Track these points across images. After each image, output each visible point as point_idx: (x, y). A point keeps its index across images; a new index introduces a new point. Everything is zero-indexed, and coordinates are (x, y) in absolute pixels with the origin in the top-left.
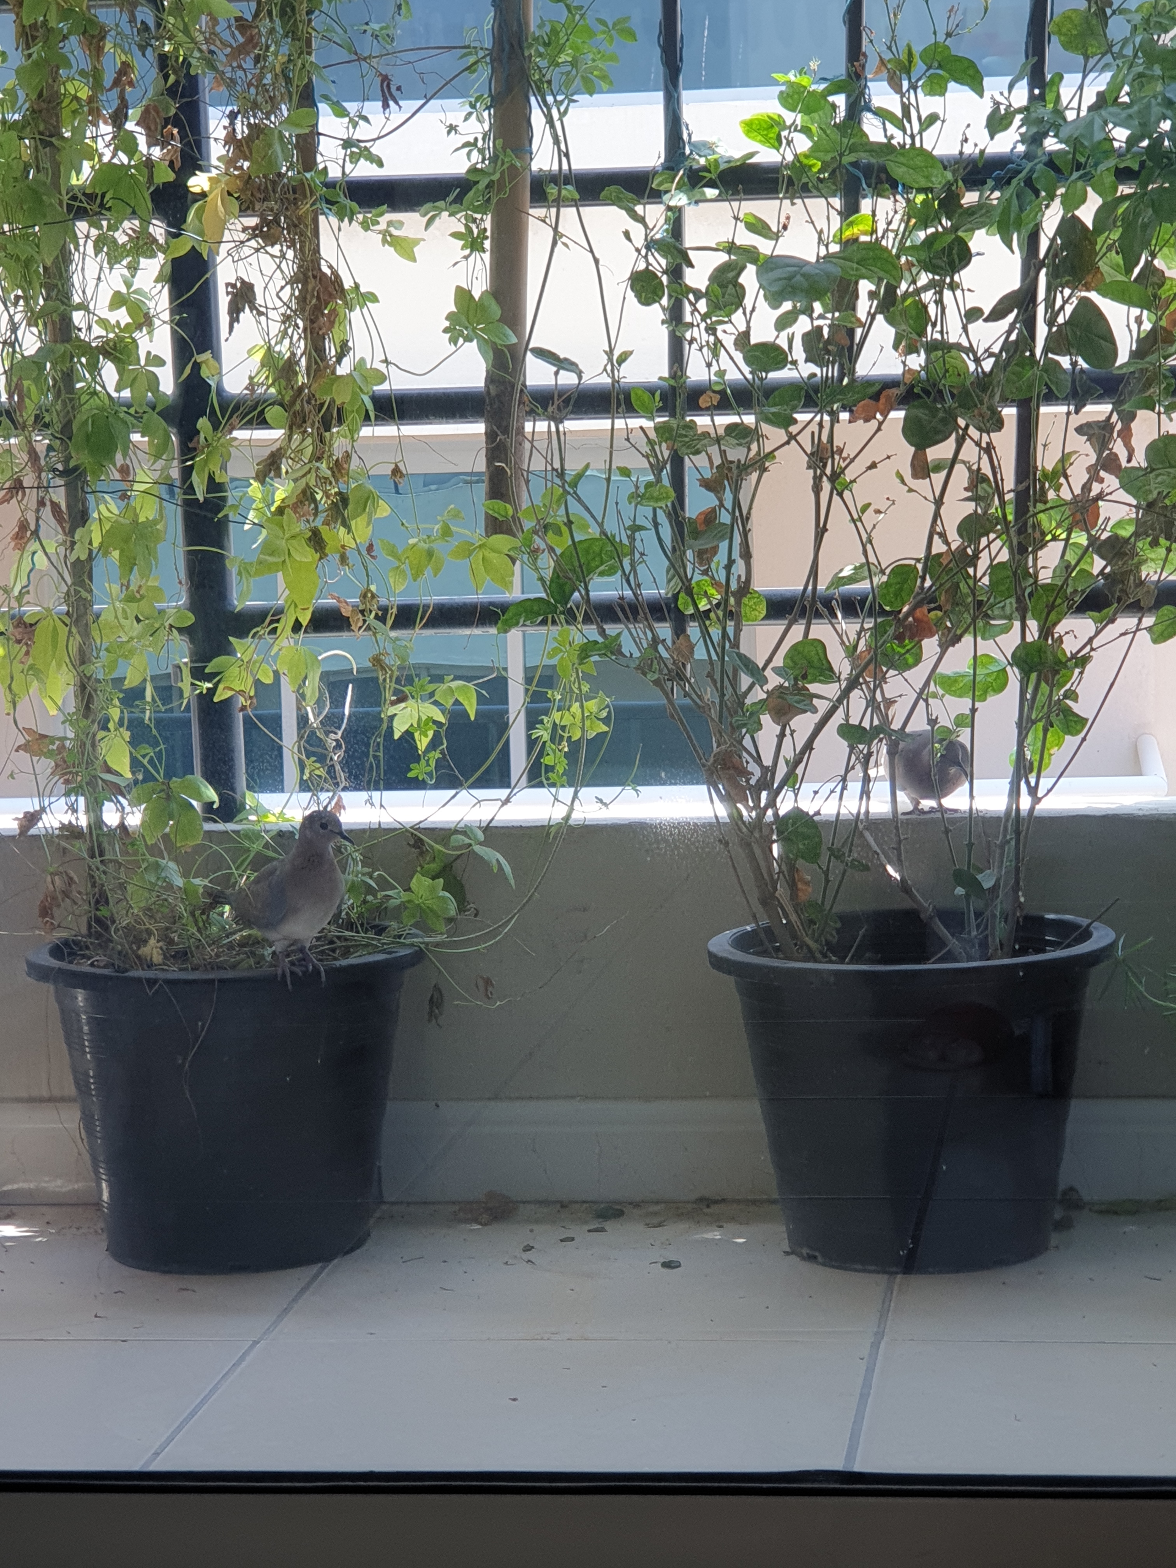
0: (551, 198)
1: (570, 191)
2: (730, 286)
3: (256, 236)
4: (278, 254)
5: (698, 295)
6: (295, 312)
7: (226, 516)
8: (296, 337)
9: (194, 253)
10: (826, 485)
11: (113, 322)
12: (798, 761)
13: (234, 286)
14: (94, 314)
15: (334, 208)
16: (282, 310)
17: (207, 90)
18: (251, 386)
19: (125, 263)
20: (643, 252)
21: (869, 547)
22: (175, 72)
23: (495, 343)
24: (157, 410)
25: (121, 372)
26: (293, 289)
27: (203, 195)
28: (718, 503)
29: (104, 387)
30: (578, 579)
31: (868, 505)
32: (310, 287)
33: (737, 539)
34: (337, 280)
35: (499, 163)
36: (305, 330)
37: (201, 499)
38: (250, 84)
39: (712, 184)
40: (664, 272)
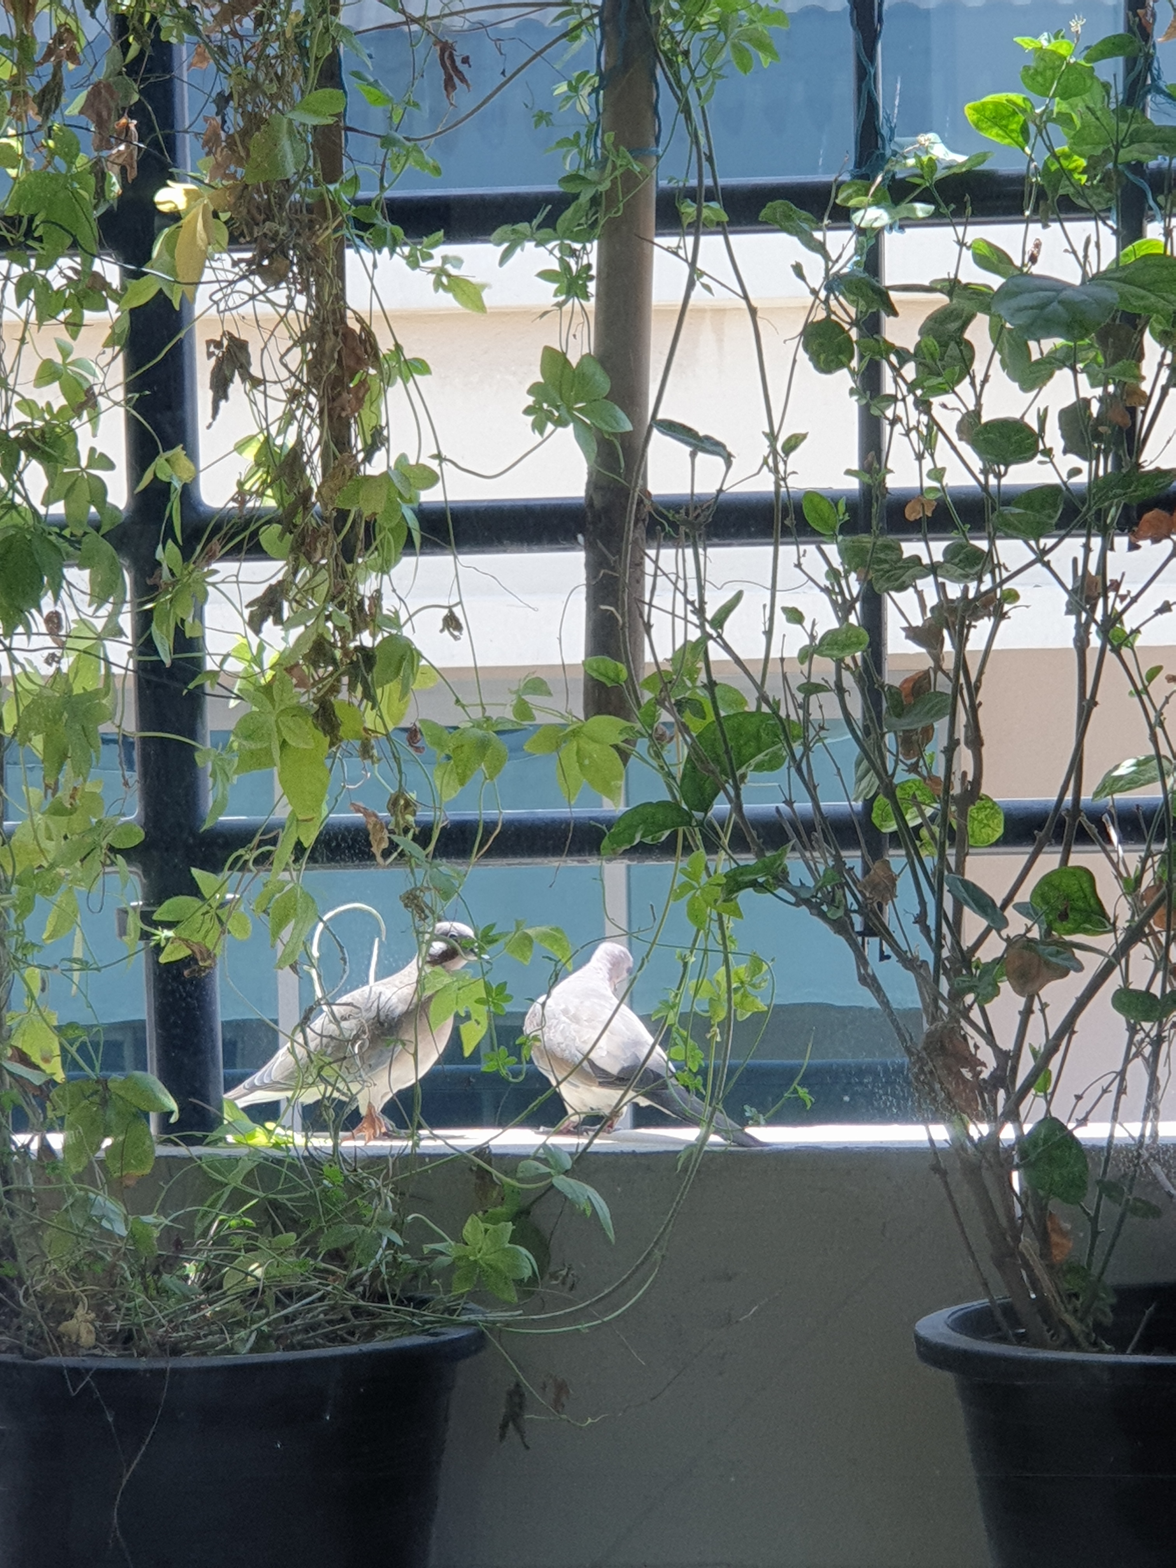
0: (686, 221)
1: (714, 210)
2: (952, 344)
3: (252, 273)
4: (284, 302)
5: (904, 356)
6: (307, 385)
7: (201, 687)
8: (307, 422)
9: (161, 300)
10: (1095, 641)
11: (42, 404)
12: (1052, 1048)
13: (218, 345)
14: (14, 391)
15: (366, 235)
16: (288, 385)
17: (185, 65)
18: (241, 496)
19: (62, 317)
20: (823, 294)
21: (1159, 730)
22: (138, 39)
23: (599, 430)
24: (103, 531)
25: (51, 475)
26: (304, 353)
27: (175, 217)
28: (931, 663)
29: (26, 498)
30: (723, 771)
31: (1158, 670)
32: (329, 345)
33: (962, 718)
34: (368, 340)
35: (609, 166)
36: (321, 412)
37: (168, 662)
38: (247, 58)
39: (925, 198)
40: (853, 324)
